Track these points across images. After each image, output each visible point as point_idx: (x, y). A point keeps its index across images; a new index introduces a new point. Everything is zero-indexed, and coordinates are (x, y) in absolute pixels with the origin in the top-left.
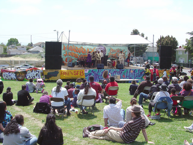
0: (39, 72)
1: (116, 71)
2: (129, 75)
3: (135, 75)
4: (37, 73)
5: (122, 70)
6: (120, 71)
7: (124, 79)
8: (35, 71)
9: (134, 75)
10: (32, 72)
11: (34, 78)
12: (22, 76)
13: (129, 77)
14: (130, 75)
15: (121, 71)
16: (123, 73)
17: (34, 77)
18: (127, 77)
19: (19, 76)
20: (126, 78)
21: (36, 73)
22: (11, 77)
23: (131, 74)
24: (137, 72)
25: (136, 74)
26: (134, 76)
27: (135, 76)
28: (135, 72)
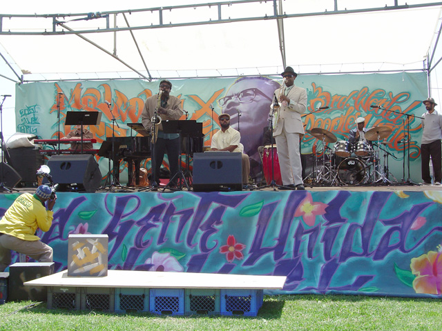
1: (172, 209)
2: (283, 240)
3: (341, 240)
5: (218, 200)
6: (204, 206)
7: (226, 270)
9: (329, 240)
13: (279, 251)
14: (291, 240)
15: (215, 205)
16: (234, 220)
18: (257, 250)
20: (250, 262)
23: (300, 232)
24: (354, 213)
25: (345, 228)
26: (322, 246)
27: (336, 251)
28: (343, 212)
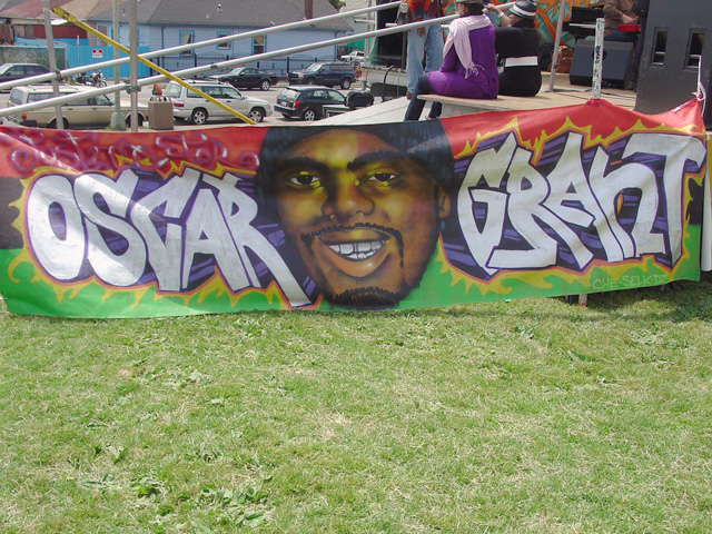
0: (658, 165)
4: (635, 175)
8: (601, 159)
10: (545, 166)
11: (583, 256)
12: (385, 233)
17: (589, 235)
19: (334, 225)
21: (606, 189)
22: (195, 246)
